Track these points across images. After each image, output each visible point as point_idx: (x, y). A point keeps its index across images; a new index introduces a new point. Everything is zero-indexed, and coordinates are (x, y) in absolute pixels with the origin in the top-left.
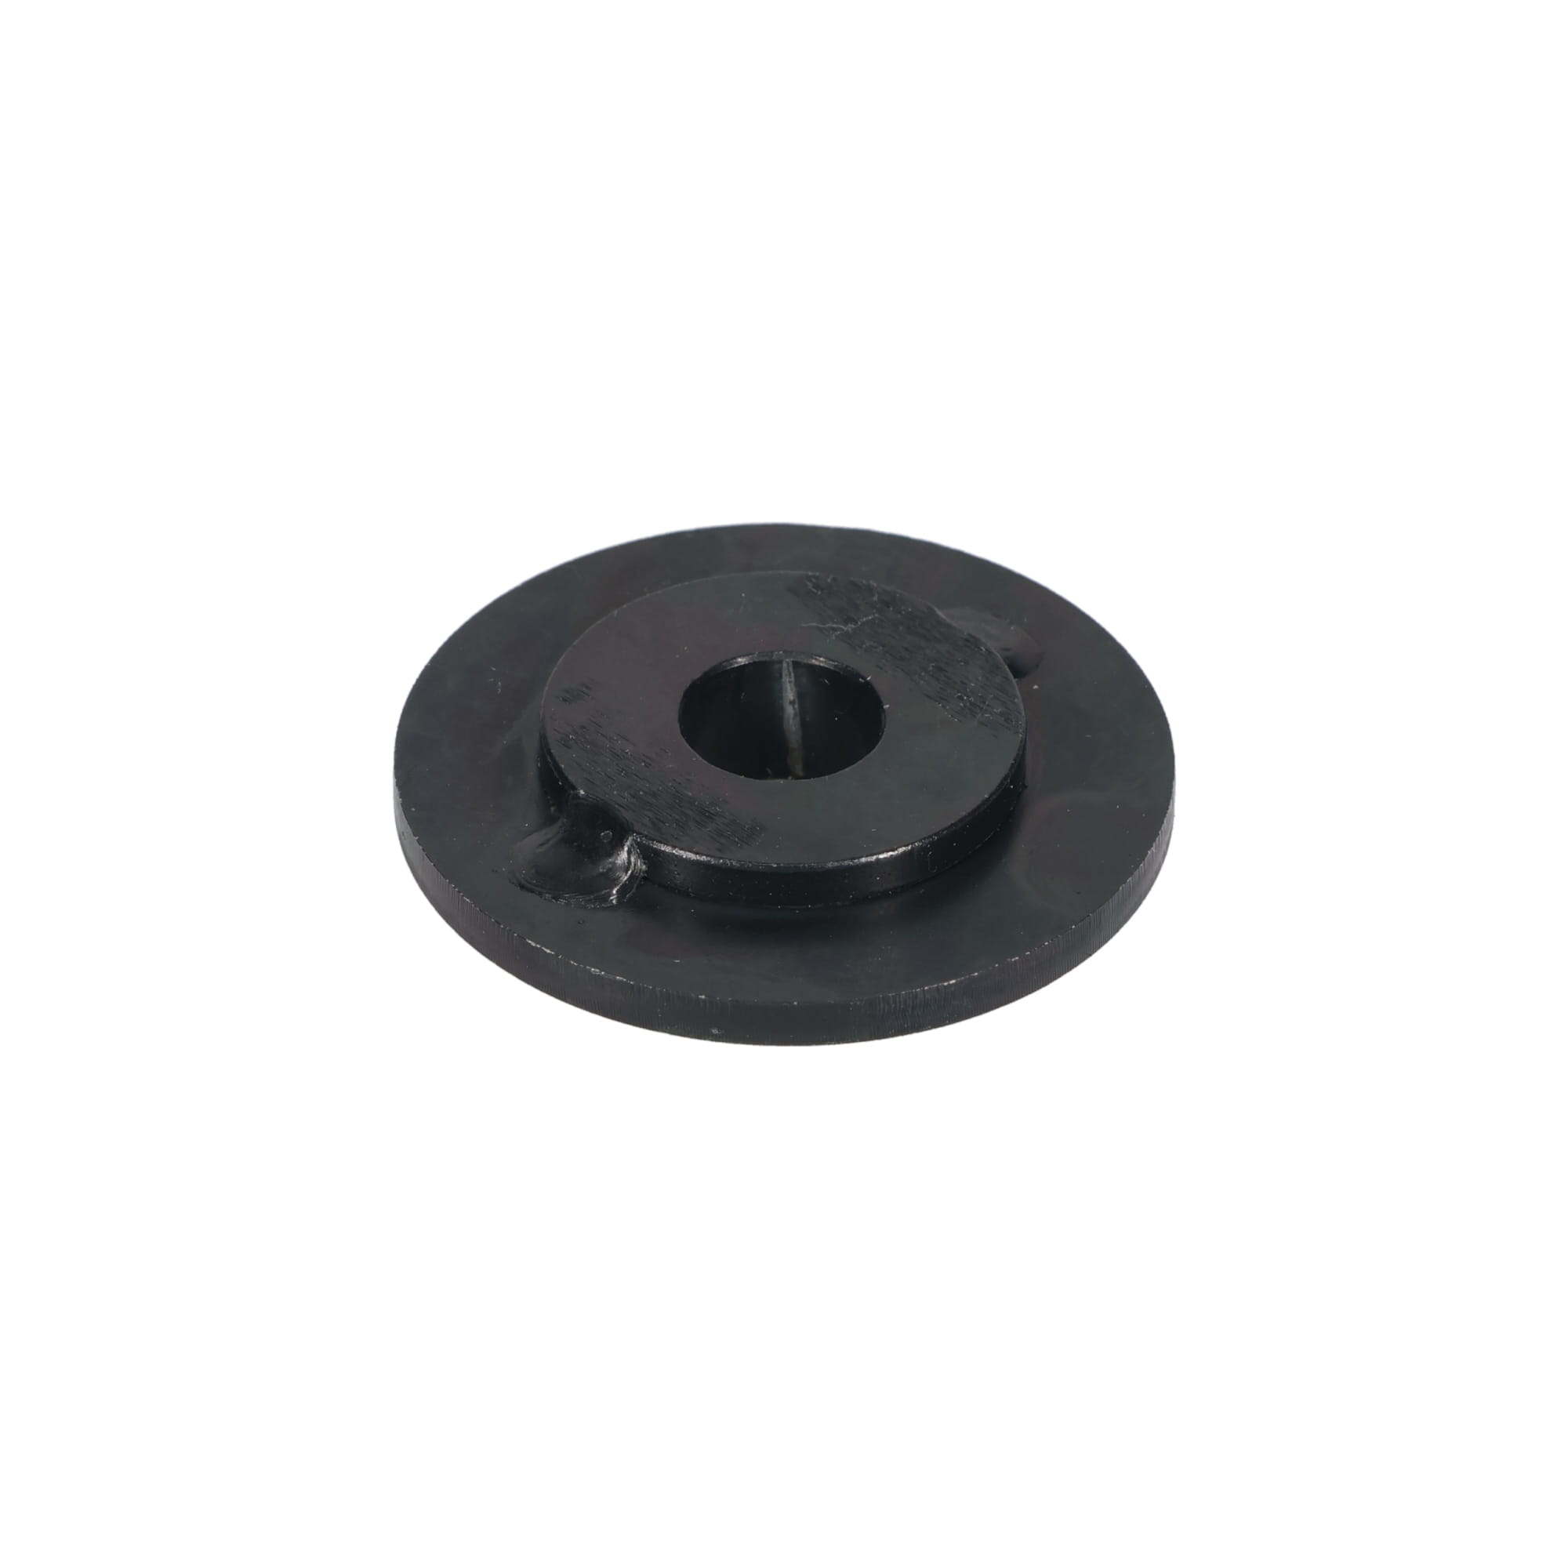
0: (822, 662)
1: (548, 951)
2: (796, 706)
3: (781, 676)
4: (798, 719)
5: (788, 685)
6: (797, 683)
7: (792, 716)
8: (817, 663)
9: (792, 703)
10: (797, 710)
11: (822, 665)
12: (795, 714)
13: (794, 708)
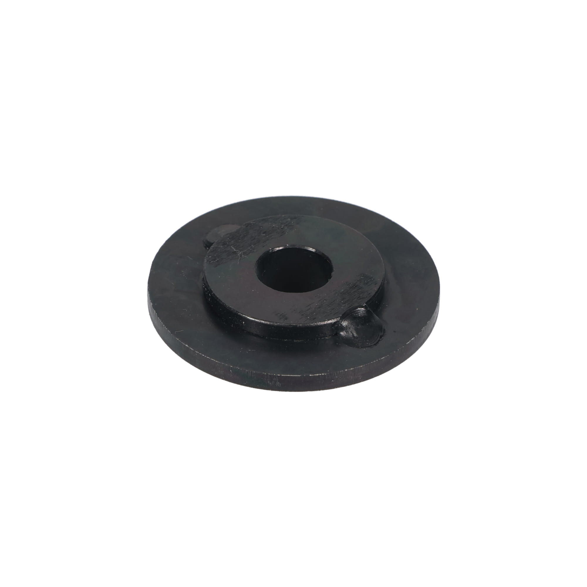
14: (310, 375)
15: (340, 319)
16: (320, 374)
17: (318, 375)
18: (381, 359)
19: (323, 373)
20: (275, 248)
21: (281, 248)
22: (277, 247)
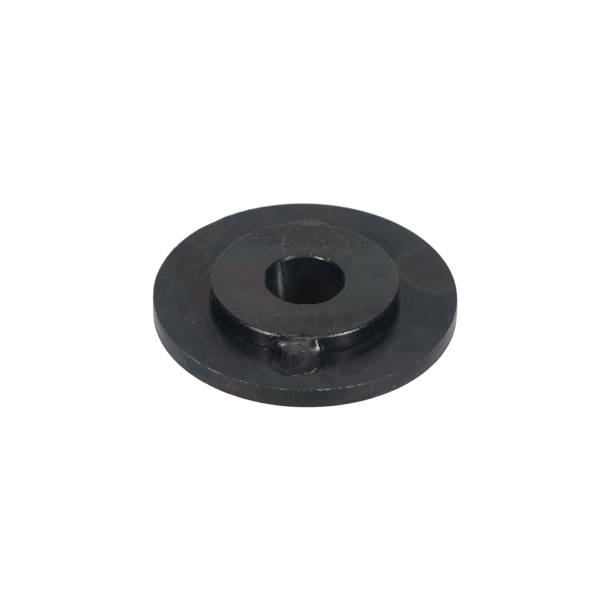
0: (290, 258)
1: (328, 390)
2: (282, 279)
3: (277, 271)
4: (282, 284)
5: (279, 273)
6: (282, 271)
7: (280, 284)
8: (289, 259)
9: (280, 279)
10: (282, 281)
11: (290, 259)
12: (281, 283)
13: (281, 280)
14: (208, 368)
15: (280, 337)
16: (217, 372)
17: (214, 371)
18: (280, 389)
19: (220, 373)
20: (315, 256)
21: (320, 259)
22: (317, 256)
